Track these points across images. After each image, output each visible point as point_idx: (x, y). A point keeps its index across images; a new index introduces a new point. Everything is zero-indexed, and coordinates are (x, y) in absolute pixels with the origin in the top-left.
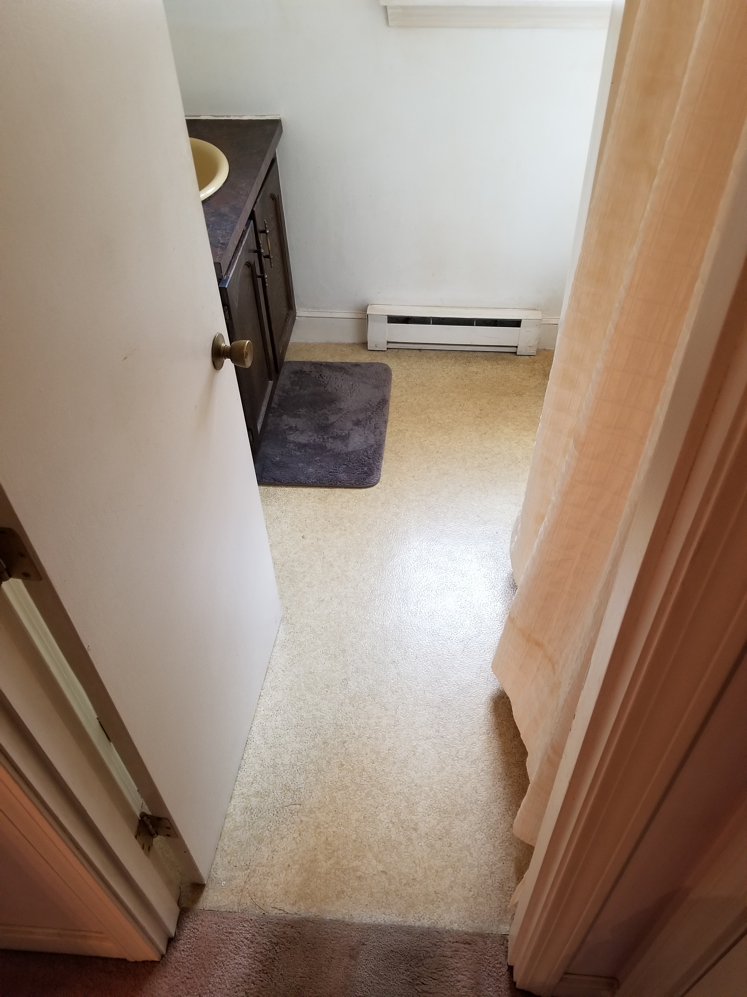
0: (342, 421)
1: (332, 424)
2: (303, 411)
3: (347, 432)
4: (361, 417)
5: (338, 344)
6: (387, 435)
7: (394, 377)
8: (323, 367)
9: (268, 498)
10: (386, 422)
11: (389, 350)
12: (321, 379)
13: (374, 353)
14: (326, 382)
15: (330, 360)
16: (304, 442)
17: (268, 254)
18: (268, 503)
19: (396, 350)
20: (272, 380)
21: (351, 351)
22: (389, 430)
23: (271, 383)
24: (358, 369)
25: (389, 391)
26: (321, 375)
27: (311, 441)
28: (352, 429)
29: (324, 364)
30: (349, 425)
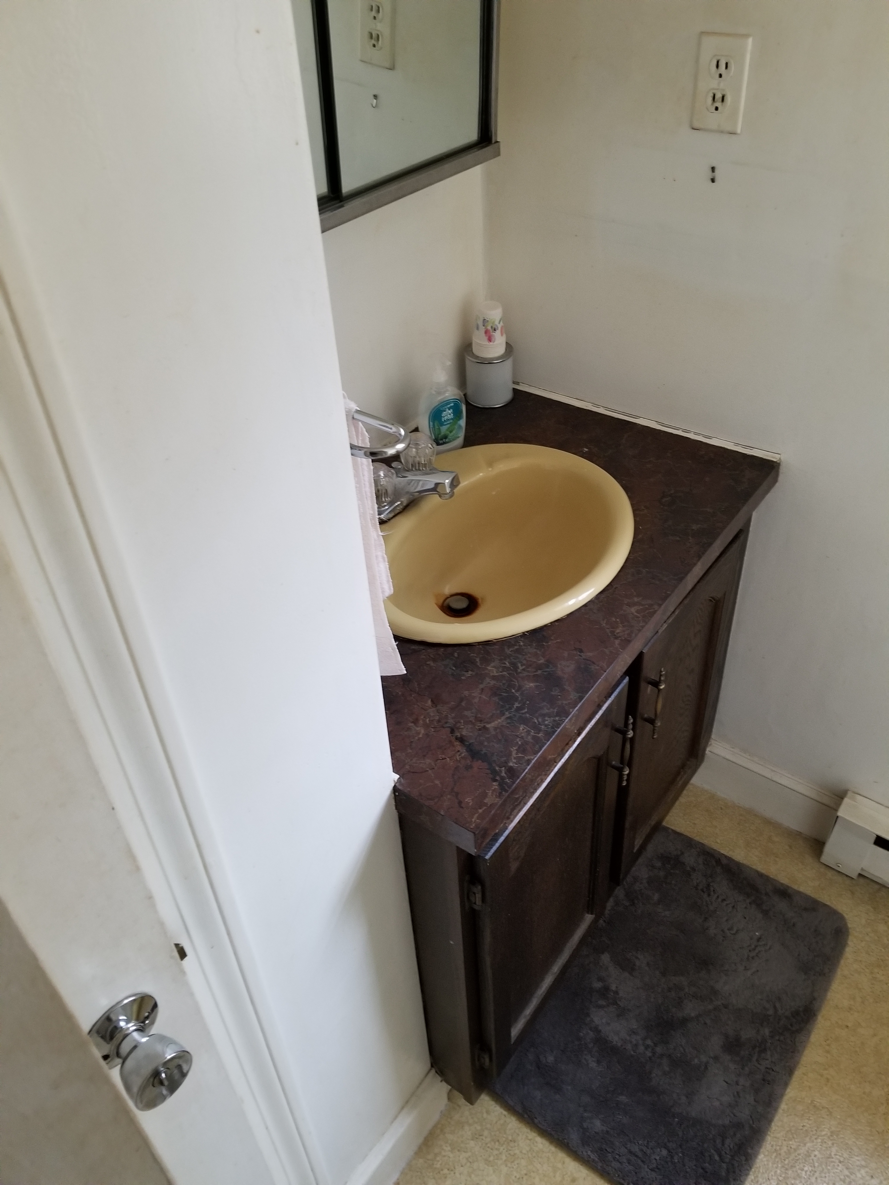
0: (705, 1023)
1: (684, 1021)
2: (642, 960)
3: (704, 1059)
4: (748, 1033)
5: (768, 822)
6: (783, 1106)
7: (849, 952)
8: (719, 870)
9: (497, 1143)
10: (790, 1072)
11: (862, 880)
12: (705, 896)
13: (830, 874)
14: (712, 908)
15: (739, 855)
16: (615, 1040)
17: (653, 717)
18: (491, 1159)
19: (877, 887)
20: (592, 914)
21: (787, 847)
22: (791, 1092)
23: (589, 918)
24: (782, 905)
25: (826, 990)
26: (709, 885)
27: (629, 1047)
28: (716, 1058)
29: (724, 861)
30: (716, 1043)
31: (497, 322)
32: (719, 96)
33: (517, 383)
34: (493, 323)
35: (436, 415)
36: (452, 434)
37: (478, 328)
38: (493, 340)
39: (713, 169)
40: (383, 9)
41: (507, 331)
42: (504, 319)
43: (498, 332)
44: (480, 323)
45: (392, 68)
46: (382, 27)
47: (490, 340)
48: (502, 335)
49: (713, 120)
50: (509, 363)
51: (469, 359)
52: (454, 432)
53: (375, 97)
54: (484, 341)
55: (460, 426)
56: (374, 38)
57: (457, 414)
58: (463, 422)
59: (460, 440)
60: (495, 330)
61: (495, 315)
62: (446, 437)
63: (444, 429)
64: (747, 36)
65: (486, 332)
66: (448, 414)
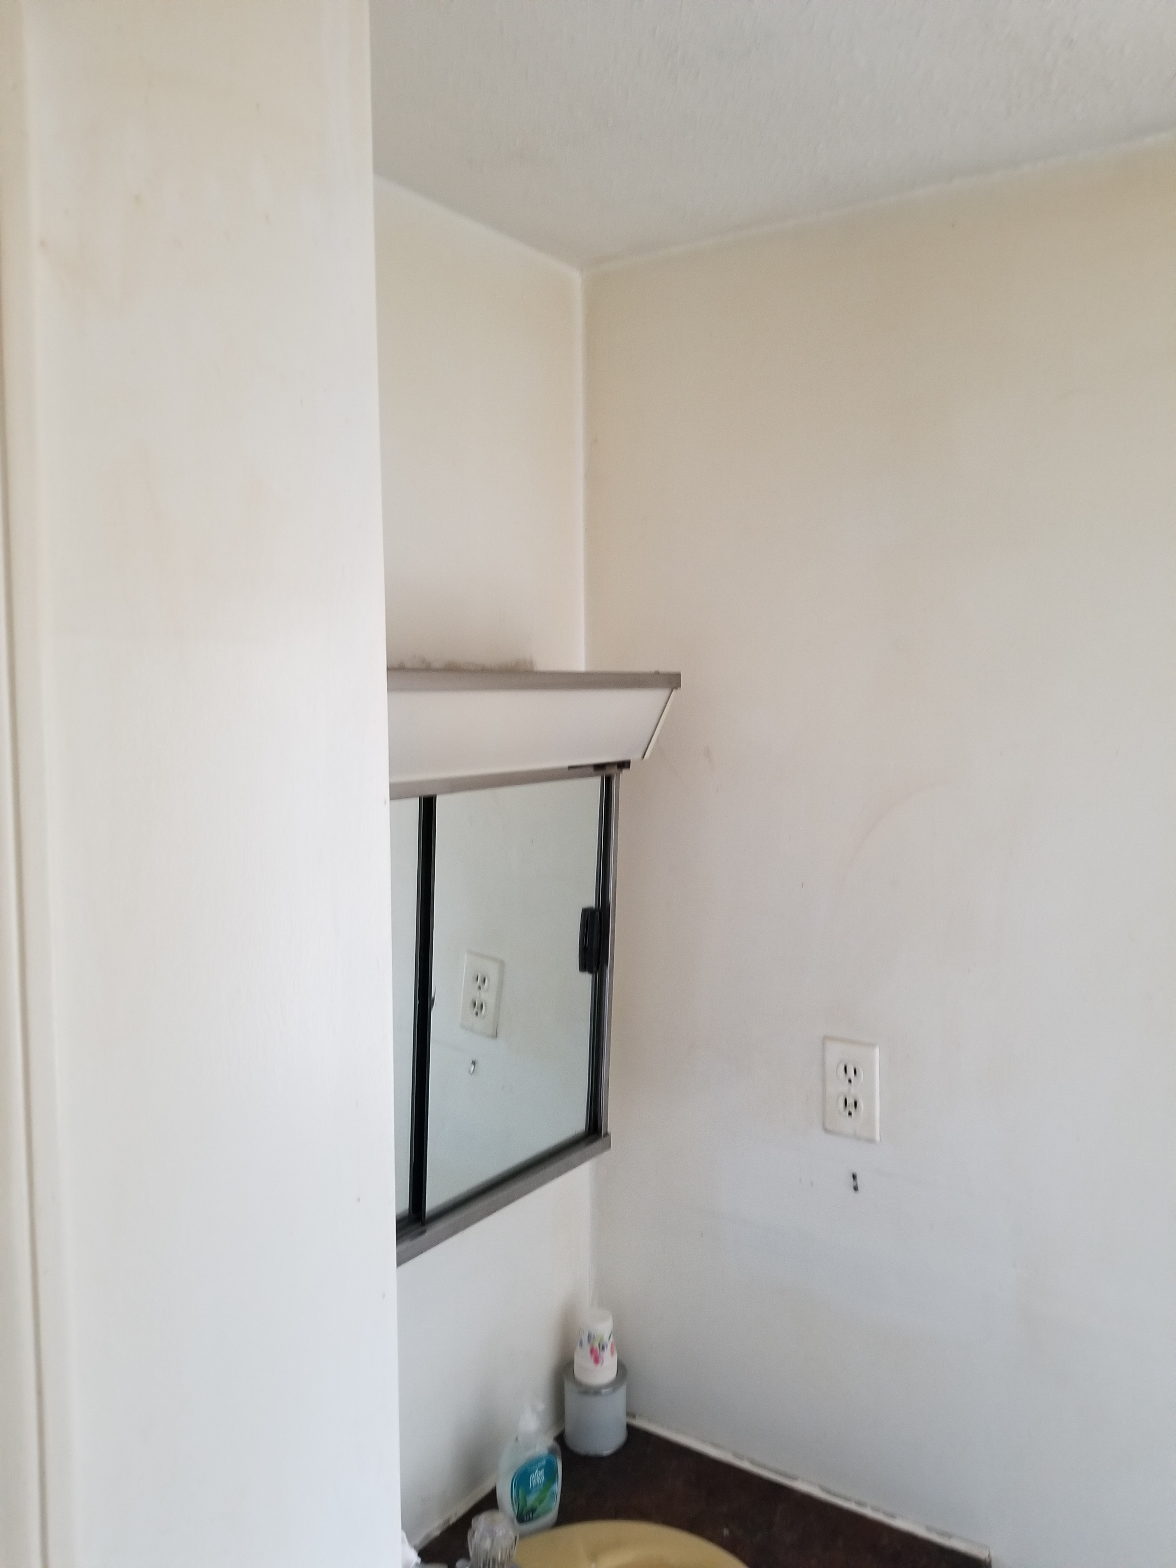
31: (606, 1338)
32: (850, 1101)
33: (634, 1416)
34: (602, 1339)
35: (521, 1479)
36: (542, 1505)
37: (581, 1344)
38: (601, 1361)
39: (854, 1177)
40: (488, 980)
41: (620, 1347)
42: (616, 1332)
43: (608, 1351)
44: (585, 1340)
45: (495, 1036)
46: (487, 997)
47: (597, 1360)
48: (612, 1353)
49: (847, 1124)
50: (622, 1392)
51: (569, 1387)
52: (545, 1502)
53: (474, 1063)
54: (589, 1363)
55: (553, 1494)
56: (478, 1007)
57: (550, 1476)
58: (557, 1487)
59: (552, 1515)
60: (603, 1348)
61: (604, 1328)
62: (533, 1510)
63: (531, 1499)
64: (872, 1045)
65: (592, 1351)
66: (538, 1477)
